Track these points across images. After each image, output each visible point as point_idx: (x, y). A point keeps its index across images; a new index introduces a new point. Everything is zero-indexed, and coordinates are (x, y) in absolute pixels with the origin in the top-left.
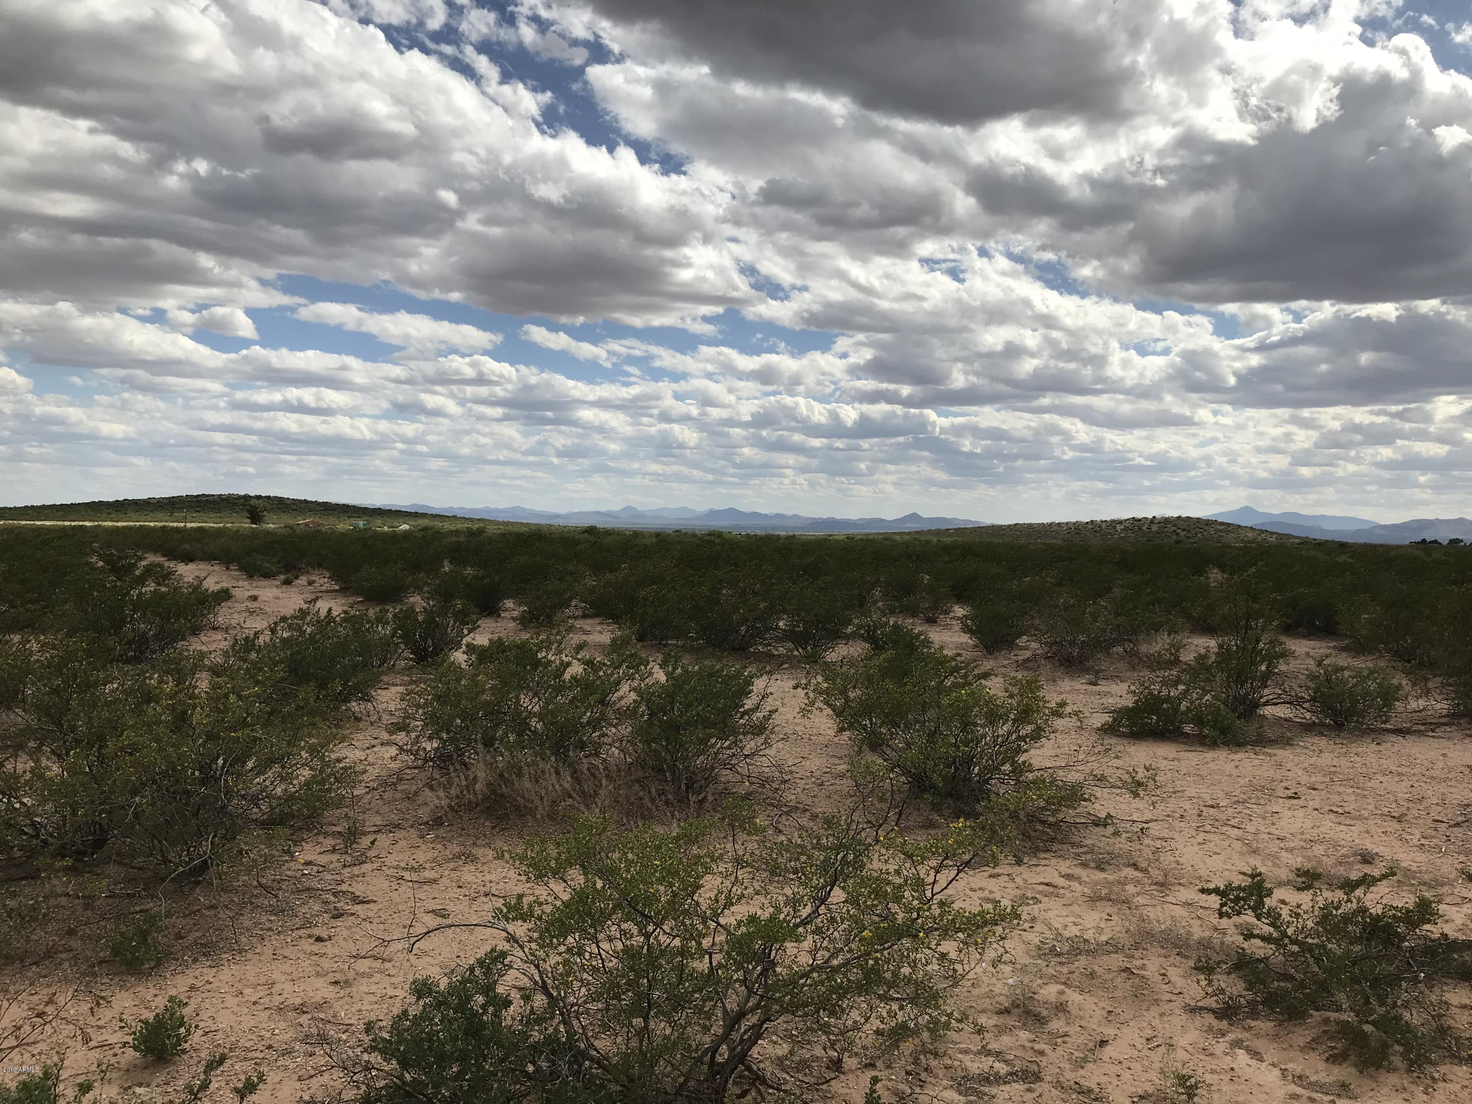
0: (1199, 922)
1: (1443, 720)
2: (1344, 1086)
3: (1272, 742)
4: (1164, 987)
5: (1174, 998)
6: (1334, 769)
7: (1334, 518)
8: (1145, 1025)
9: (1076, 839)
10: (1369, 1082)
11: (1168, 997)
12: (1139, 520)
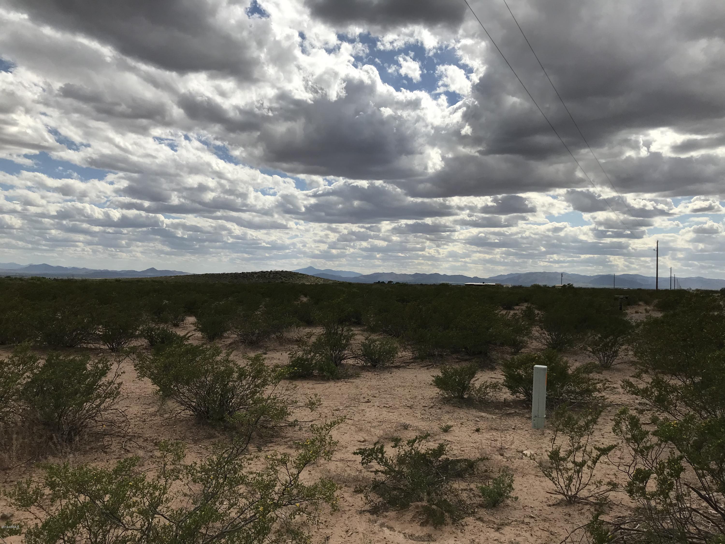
0: (349, 468)
1: (412, 361)
2: (429, 536)
3: (351, 376)
4: (345, 503)
5: (351, 508)
6: (378, 387)
7: (345, 272)
8: (342, 524)
9: (283, 434)
10: (438, 532)
11: (348, 508)
12: (264, 272)
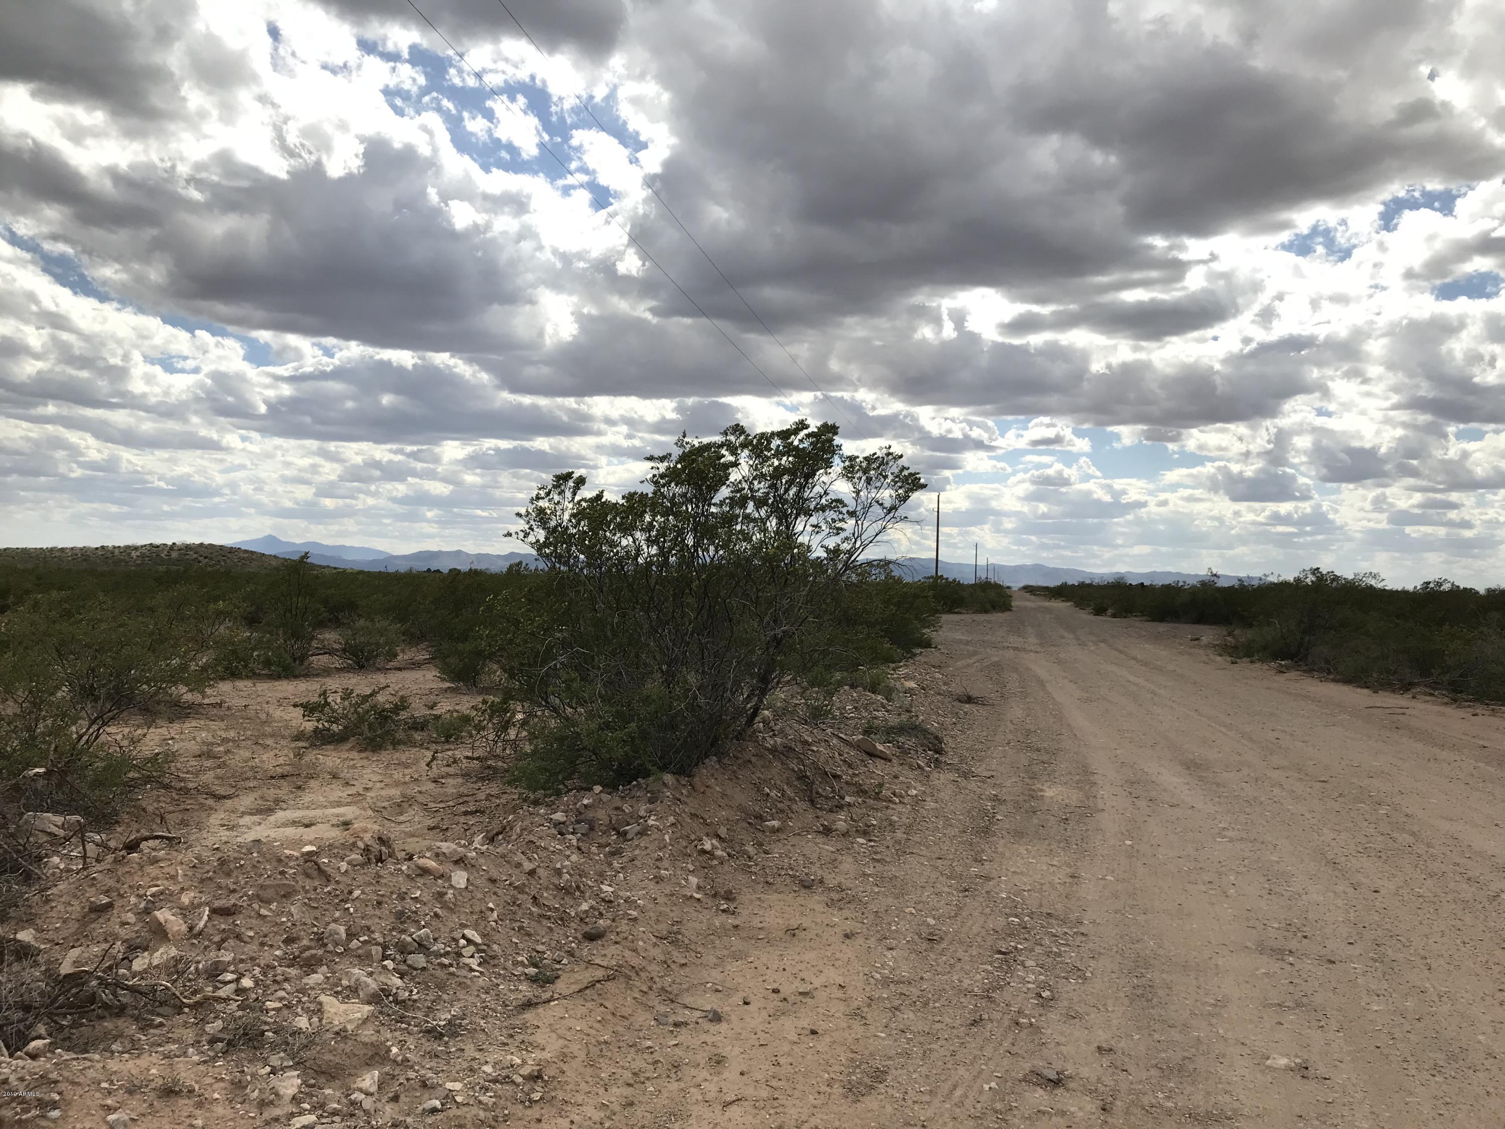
7: (352, 548)
